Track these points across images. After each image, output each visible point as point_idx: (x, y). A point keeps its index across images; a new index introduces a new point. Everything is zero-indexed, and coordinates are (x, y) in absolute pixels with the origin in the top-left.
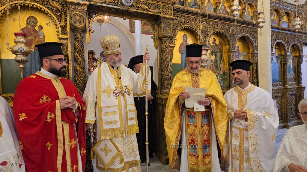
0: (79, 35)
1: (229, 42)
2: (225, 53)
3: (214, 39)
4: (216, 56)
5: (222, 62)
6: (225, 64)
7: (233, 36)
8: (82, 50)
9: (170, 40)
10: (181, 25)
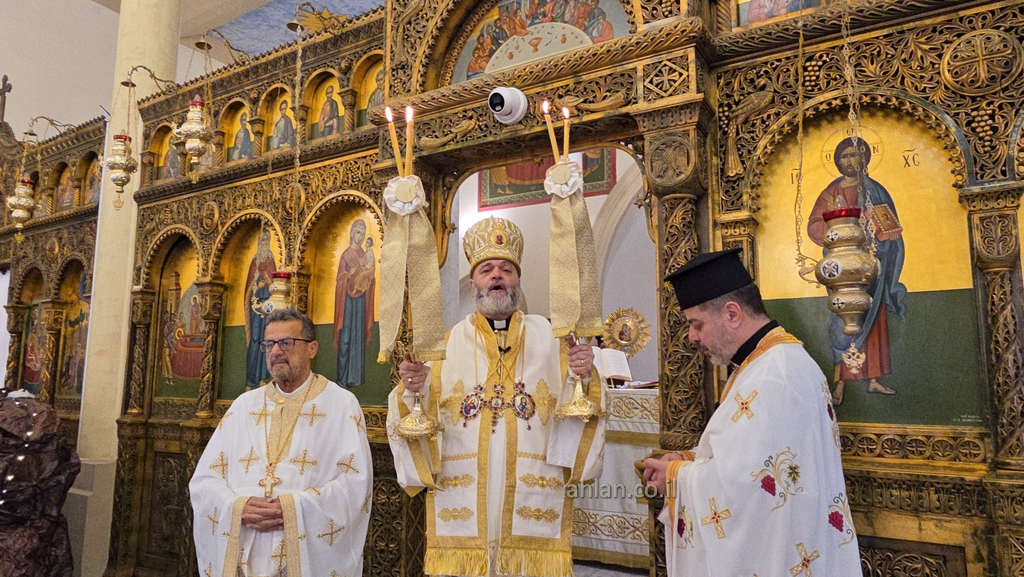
9: (727, 192)
10: (790, 104)
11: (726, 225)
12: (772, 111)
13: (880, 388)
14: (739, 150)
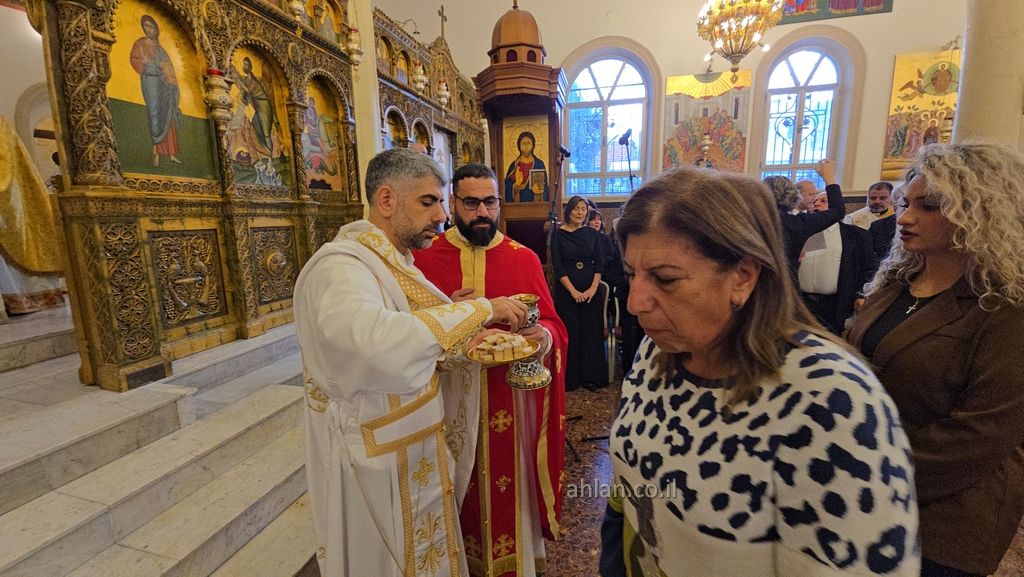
1: (287, 79)
2: (280, 106)
3: (247, 59)
4: (256, 107)
5: (274, 127)
6: (284, 135)
7: (297, 67)
11: (95, 39)
13: (175, 159)
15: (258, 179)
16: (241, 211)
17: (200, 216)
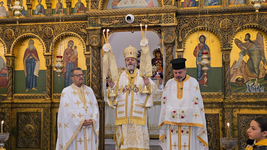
0: (95, 52)
3: (248, 34)
5: (262, 62)
8: (97, 62)
9: (179, 44)
10: (192, 27)
11: (178, 52)
12: (189, 28)
13: (206, 86)
14: (181, 36)
15: (248, 90)
16: (228, 106)
17: (211, 108)
